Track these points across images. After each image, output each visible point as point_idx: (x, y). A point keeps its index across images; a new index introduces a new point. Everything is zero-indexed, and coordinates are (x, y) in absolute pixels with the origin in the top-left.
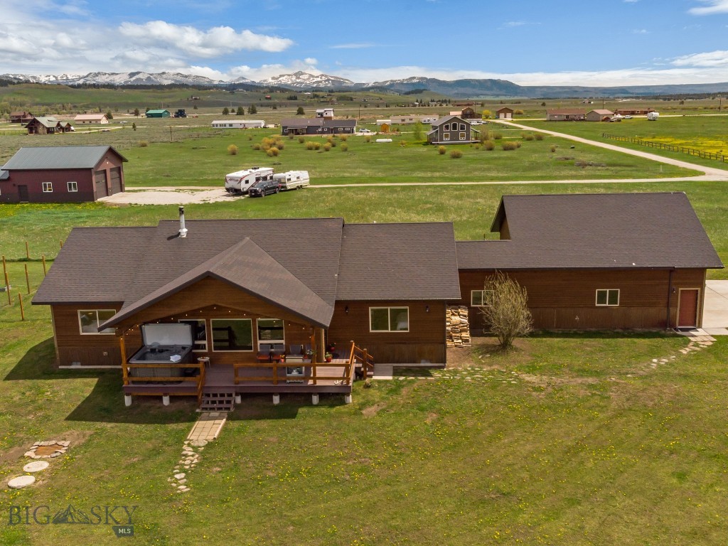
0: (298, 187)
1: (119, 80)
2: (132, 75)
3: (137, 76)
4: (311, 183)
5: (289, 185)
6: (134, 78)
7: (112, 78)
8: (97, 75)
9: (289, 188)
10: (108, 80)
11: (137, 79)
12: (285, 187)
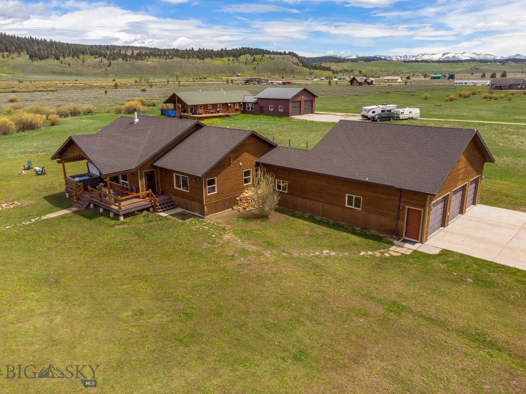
0: (409, 118)
1: (436, 58)
2: (444, 54)
3: (447, 55)
4: (421, 117)
5: (401, 116)
6: (445, 57)
7: (432, 56)
8: (423, 55)
9: (401, 118)
10: (429, 58)
11: (447, 57)
12: (399, 117)
